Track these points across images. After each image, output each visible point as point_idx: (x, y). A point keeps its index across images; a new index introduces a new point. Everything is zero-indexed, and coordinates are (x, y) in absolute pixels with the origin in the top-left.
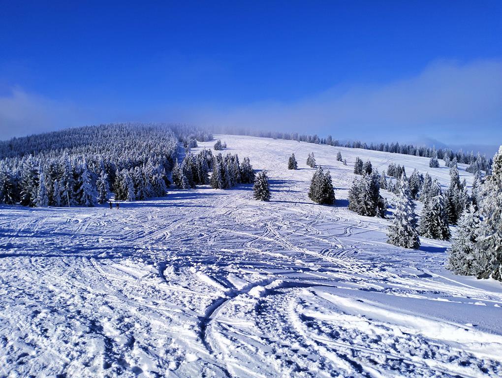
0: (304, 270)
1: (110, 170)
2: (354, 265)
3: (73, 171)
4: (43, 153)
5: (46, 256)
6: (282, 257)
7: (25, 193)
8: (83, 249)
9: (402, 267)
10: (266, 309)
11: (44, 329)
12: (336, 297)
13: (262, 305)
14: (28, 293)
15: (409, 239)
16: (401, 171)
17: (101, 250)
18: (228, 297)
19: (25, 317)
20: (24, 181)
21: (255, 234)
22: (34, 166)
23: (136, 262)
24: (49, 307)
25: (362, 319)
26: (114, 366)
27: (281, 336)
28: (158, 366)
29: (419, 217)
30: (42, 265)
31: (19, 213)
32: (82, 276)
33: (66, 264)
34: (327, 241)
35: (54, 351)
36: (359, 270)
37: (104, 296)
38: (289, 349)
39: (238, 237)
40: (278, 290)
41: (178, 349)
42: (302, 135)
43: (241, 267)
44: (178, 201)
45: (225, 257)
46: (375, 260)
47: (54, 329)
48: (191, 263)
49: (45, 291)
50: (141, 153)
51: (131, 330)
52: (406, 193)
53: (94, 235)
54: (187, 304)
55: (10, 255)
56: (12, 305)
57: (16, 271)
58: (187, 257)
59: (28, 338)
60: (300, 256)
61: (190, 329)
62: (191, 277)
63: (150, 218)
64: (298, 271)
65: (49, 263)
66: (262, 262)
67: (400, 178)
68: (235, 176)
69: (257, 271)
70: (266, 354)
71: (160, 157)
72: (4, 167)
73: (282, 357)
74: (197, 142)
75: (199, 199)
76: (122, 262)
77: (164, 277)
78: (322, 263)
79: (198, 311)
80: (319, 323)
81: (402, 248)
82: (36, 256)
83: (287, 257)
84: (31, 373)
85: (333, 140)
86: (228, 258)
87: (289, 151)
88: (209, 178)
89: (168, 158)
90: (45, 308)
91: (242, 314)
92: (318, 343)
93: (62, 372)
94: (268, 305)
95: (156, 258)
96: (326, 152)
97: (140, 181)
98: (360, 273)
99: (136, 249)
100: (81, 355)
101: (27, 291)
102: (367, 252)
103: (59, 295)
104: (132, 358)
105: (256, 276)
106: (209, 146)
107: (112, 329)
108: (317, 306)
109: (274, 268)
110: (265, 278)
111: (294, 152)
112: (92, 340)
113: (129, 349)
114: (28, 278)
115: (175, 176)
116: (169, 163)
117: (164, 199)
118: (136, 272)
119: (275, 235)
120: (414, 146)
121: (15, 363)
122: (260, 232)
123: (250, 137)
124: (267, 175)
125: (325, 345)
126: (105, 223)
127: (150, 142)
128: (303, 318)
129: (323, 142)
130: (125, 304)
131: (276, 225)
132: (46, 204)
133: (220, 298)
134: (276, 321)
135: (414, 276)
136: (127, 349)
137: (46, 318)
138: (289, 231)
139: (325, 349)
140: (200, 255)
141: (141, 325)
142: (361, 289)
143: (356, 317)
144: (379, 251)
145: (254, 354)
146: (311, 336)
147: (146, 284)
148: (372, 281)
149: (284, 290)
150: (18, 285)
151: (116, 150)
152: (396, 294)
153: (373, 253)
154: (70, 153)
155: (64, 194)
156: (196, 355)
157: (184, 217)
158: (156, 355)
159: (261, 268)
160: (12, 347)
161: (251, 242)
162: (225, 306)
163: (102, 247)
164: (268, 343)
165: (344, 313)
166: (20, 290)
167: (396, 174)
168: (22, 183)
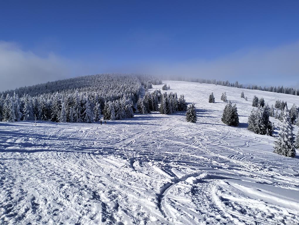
0: (219, 168)
1: (101, 101)
2: (251, 166)
3: (81, 102)
4: (64, 91)
5: (66, 152)
6: (203, 159)
7: (54, 114)
8: (86, 148)
9: (284, 169)
10: (198, 192)
11: (67, 195)
12: (243, 187)
13: (195, 189)
14: (57, 173)
15: (288, 151)
16: (285, 105)
17: (96, 149)
18: (173, 183)
19: (56, 187)
20: (54, 107)
21: (186, 143)
22: (59, 99)
23: (116, 157)
24: (69, 182)
25: (261, 202)
26: (108, 220)
27: (209, 210)
28: (133, 223)
29: (296, 136)
30: (64, 157)
31: (50, 126)
32: (86, 164)
33: (77, 157)
34: (233, 150)
35: (73, 209)
36: (254, 170)
37: (99, 177)
38: (214, 218)
39: (176, 145)
40: (204, 180)
41: (145, 213)
42: (218, 81)
43: (179, 164)
44: (140, 121)
45: (168, 157)
46: (265, 163)
47: (73, 195)
48: (148, 159)
49: (66, 173)
50: (120, 91)
51: (117, 199)
52: (288, 120)
53: (91, 140)
54: (149, 185)
55: (46, 150)
56: (49, 180)
57: (50, 160)
58: (145, 156)
59: (58, 200)
60: (216, 158)
61: (151, 201)
62: (149, 168)
63: (123, 131)
64: (214, 168)
65: (68, 156)
66: (191, 161)
67: (283, 110)
68: (174, 106)
69: (188, 167)
70: (200, 221)
71: (130, 94)
72: (42, 99)
73: (210, 223)
74: (152, 85)
75: (152, 120)
76: (108, 157)
77: (134, 168)
78: (230, 164)
79: (155, 190)
80: (233, 203)
81: (284, 157)
82: (60, 151)
83: (207, 159)
84: (61, 221)
85: (239, 84)
86: (170, 158)
87: (210, 91)
88: (159, 107)
89: (135, 95)
90: (67, 183)
91: (183, 194)
92: (233, 216)
93: (78, 222)
94: (198, 189)
95: (128, 156)
96: (234, 92)
97: (118, 109)
98: (255, 172)
99: (116, 150)
100: (88, 213)
101: (56, 172)
102: (260, 158)
103: (74, 175)
104: (118, 216)
105: (189, 170)
106: (159, 87)
107: (105, 198)
108: (230, 192)
109: (199, 166)
110: (195, 172)
111: (213, 92)
112: (95, 204)
113: (116, 211)
114: (56, 164)
115: (138, 106)
116: (135, 97)
117: (132, 120)
118: (117, 163)
119: (199, 145)
120: (294, 89)
121: (52, 214)
122: (190, 142)
123: (185, 82)
124: (195, 106)
125: (237, 218)
126: (98, 133)
127: (125, 85)
128: (222, 199)
129: (232, 86)
130: (112, 183)
131: (200, 138)
132: (65, 121)
133: (168, 183)
134: (205, 200)
135: (292, 175)
136: (115, 211)
137: (68, 189)
138: (208, 142)
139: (238, 220)
140: (153, 155)
141: (122, 197)
142: (257, 182)
143: (257, 201)
144: (268, 158)
145: (192, 220)
146: (228, 211)
147: (123, 171)
148: (264, 177)
149: (208, 180)
150: (51, 168)
151: (105, 90)
152: (281, 187)
153: (263, 159)
154: (79, 91)
155: (75, 115)
156: (156, 218)
157: (143, 131)
158: (132, 215)
159: (191, 165)
160: (50, 205)
161: (184, 148)
162: (172, 188)
163: (96, 147)
164: (201, 213)
165: (249, 198)
166: (52, 171)
167: (281, 107)
168: (52, 108)
